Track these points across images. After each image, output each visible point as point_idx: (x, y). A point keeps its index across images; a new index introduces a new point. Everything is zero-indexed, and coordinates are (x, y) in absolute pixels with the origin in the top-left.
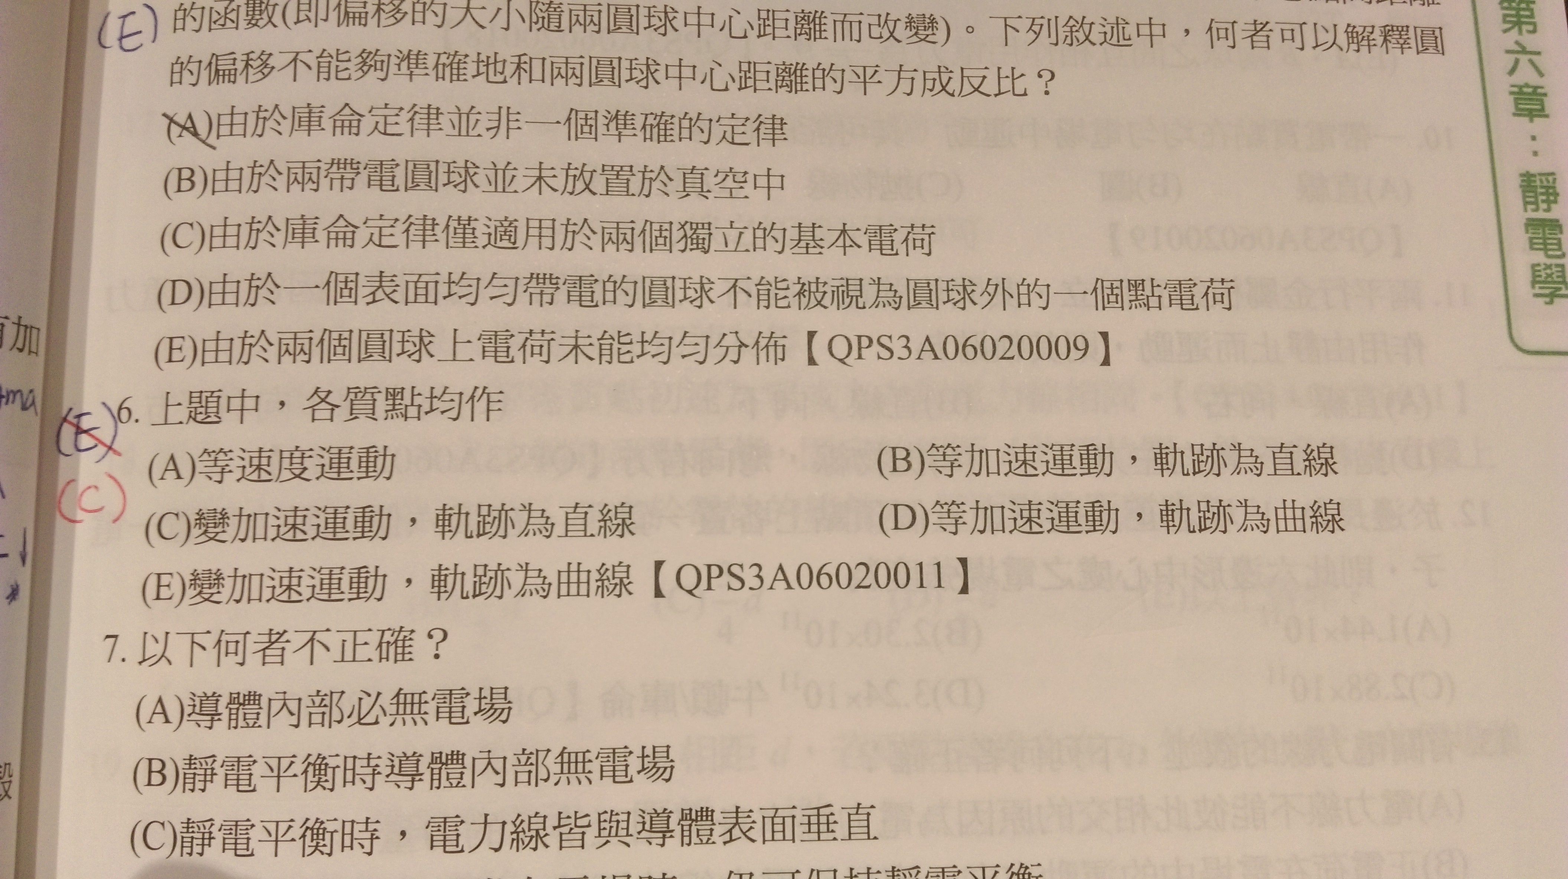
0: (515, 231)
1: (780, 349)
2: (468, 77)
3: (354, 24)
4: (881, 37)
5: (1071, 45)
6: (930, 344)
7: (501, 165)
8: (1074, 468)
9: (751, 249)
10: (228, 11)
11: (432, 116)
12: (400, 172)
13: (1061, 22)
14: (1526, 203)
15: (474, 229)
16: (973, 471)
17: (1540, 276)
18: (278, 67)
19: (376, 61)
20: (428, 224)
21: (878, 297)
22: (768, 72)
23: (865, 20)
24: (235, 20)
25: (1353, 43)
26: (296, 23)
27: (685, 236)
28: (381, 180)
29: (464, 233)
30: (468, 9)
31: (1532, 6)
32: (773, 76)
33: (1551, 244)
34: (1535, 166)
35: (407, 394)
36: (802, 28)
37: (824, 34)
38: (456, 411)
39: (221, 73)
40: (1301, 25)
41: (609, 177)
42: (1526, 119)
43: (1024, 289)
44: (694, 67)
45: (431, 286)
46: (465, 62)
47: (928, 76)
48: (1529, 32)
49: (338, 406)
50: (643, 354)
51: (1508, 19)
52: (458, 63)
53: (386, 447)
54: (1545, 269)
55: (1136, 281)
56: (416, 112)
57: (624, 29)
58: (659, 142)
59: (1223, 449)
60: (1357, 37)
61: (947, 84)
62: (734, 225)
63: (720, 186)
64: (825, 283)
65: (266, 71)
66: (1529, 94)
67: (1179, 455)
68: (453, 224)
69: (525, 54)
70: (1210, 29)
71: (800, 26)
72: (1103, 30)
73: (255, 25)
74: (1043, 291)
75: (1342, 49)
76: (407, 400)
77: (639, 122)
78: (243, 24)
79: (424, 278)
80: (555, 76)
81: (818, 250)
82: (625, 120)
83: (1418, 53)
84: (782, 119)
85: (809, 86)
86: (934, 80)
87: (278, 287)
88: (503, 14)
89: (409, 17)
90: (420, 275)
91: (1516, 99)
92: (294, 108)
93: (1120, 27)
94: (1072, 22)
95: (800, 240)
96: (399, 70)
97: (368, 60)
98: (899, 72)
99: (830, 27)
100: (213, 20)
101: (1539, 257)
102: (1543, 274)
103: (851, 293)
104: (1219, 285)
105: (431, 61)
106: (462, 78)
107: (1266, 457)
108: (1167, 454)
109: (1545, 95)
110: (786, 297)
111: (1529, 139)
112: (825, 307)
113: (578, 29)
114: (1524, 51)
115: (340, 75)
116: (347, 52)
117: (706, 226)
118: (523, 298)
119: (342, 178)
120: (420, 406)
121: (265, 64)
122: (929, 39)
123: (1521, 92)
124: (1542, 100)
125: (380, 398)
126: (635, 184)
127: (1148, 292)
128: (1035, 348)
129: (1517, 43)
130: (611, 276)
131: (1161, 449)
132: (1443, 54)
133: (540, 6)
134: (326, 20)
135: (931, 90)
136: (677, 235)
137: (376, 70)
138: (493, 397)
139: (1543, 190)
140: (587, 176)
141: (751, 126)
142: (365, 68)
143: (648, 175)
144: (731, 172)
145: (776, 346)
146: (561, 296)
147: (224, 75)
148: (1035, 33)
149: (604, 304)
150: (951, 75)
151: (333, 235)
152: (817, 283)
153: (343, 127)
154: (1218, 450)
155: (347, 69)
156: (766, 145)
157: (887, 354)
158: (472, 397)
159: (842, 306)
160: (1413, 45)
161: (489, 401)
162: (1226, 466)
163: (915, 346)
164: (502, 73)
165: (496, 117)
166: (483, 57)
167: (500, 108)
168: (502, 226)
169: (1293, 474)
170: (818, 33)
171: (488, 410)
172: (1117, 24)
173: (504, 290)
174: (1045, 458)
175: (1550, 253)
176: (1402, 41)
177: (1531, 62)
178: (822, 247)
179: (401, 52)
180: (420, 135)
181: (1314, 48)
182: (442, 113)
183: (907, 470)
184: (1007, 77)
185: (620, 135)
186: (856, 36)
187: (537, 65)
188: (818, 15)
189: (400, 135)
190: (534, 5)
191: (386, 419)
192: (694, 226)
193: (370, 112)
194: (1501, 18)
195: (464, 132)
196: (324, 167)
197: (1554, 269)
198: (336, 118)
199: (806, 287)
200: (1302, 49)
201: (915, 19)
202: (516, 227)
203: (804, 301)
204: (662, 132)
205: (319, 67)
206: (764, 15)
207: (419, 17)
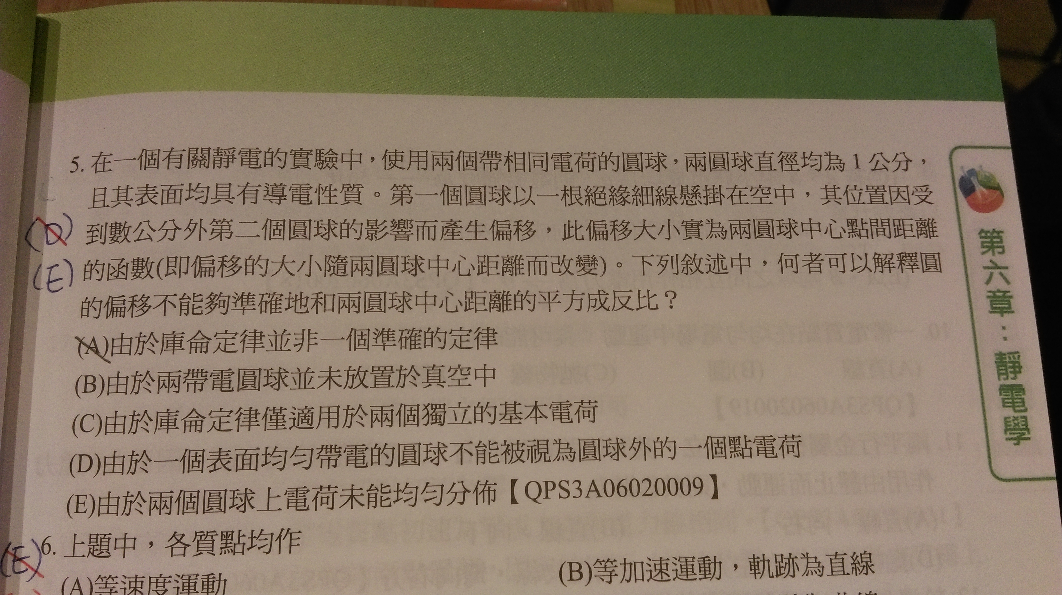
0: (312, 416)
1: (492, 493)
2: (283, 310)
3: (205, 276)
4: (560, 272)
5: (687, 274)
6: (595, 486)
7: (303, 370)
8: (695, 574)
9: (473, 422)
10: (120, 267)
11: (257, 338)
12: (234, 378)
13: (680, 259)
14: (999, 374)
15: (284, 416)
16: (625, 578)
17: (1010, 425)
18: (153, 306)
19: (220, 301)
20: (253, 413)
21: (559, 453)
22: (484, 298)
23: (550, 261)
24: (125, 273)
25: (879, 266)
26: (166, 276)
27: (428, 413)
28: (222, 384)
29: (277, 419)
30: (283, 263)
31: (1001, 235)
32: (488, 300)
33: (1019, 402)
34: (1006, 348)
35: (236, 535)
36: (507, 267)
37: (522, 271)
38: (268, 547)
39: (115, 310)
40: (843, 255)
41: (376, 375)
42: (999, 315)
43: (658, 445)
44: (435, 296)
45: (254, 458)
46: (280, 300)
47: (592, 297)
48: (999, 253)
49: (188, 546)
50: (398, 500)
51: (985, 245)
52: (276, 301)
53: (220, 574)
54: (1013, 420)
55: (734, 438)
56: (246, 336)
57: (388, 273)
58: (411, 349)
59: (796, 557)
60: (882, 262)
61: (604, 303)
62: (461, 405)
63: (452, 378)
64: (523, 444)
65: (145, 309)
66: (1000, 297)
67: (766, 563)
68: (270, 413)
69: (321, 292)
70: (781, 260)
71: (505, 266)
72: (708, 263)
73: (138, 277)
74: (671, 446)
75: (871, 271)
76: (235, 540)
77: (397, 336)
78: (130, 276)
79: (248, 452)
80: (341, 307)
81: (518, 420)
82: (388, 335)
83: (923, 272)
84: (494, 330)
85: (512, 307)
86: (596, 300)
87: (150, 461)
88: (307, 265)
89: (243, 270)
90: (246, 450)
91: (991, 301)
92: (164, 334)
93: (720, 260)
94: (687, 258)
95: (506, 414)
96: (236, 307)
97: (214, 301)
98: (572, 295)
99: (526, 266)
100: (110, 273)
101: (1010, 412)
102: (1012, 423)
103: (540, 451)
104: (791, 439)
105: (257, 300)
106: (278, 310)
107: (826, 563)
108: (758, 562)
109: (1011, 297)
110: (496, 455)
111: (1000, 328)
112: (523, 462)
113: (357, 274)
114: (996, 267)
115: (195, 311)
116: (201, 295)
117: (442, 407)
118: (316, 463)
119: (195, 383)
120: (244, 544)
121: (145, 304)
122: (592, 272)
123: (995, 296)
124: (1009, 301)
125: (217, 539)
126: (394, 379)
127: (743, 445)
128: (666, 487)
129: (991, 261)
130: (376, 445)
131: (754, 559)
132: (941, 272)
133: (332, 259)
134: (186, 273)
135: (594, 307)
136: (422, 413)
137: (219, 307)
138: (294, 536)
139: (1011, 365)
140: (362, 375)
141: (473, 335)
142: (212, 306)
143: (403, 372)
144: (459, 368)
145: (489, 491)
146: (342, 460)
147: (117, 312)
148: (663, 266)
149: (372, 465)
150: (607, 296)
151: (188, 424)
152: (518, 444)
153: (196, 347)
154: (793, 559)
155: (200, 307)
156: (483, 348)
157: (565, 494)
158: (280, 536)
159: (534, 461)
160: (919, 264)
161: (291, 539)
162: (798, 570)
163: (585, 487)
164: (305, 306)
165: (301, 337)
166: (293, 296)
167: (303, 330)
168: (303, 413)
169: (844, 574)
170: (518, 271)
171: (291, 546)
172: (718, 258)
173: (303, 459)
174: (675, 567)
175: (1017, 409)
176: (912, 264)
177: (1001, 274)
178: (521, 419)
179: (237, 294)
180: (249, 351)
181: (852, 271)
182: (264, 336)
183: (580, 579)
184: (645, 297)
185: (384, 346)
186: (543, 271)
187: (329, 300)
188: (518, 258)
189: (235, 352)
190: (328, 258)
191: (221, 554)
192: (434, 407)
193: (215, 336)
194: (980, 244)
195: (278, 348)
196: (183, 376)
197: (1020, 420)
198: (192, 341)
199: (510, 448)
200: (844, 272)
201: (583, 259)
202: (312, 413)
203: (509, 458)
204: (413, 342)
205: (181, 305)
206: (482, 259)
207: (249, 269)
